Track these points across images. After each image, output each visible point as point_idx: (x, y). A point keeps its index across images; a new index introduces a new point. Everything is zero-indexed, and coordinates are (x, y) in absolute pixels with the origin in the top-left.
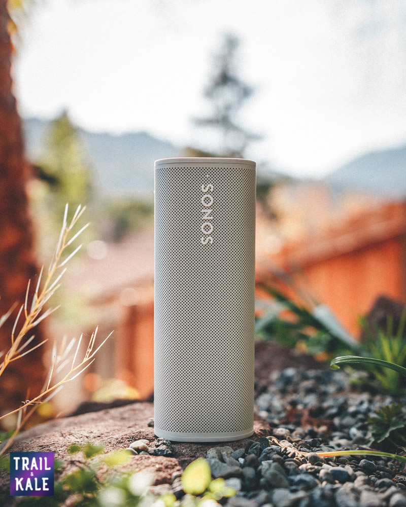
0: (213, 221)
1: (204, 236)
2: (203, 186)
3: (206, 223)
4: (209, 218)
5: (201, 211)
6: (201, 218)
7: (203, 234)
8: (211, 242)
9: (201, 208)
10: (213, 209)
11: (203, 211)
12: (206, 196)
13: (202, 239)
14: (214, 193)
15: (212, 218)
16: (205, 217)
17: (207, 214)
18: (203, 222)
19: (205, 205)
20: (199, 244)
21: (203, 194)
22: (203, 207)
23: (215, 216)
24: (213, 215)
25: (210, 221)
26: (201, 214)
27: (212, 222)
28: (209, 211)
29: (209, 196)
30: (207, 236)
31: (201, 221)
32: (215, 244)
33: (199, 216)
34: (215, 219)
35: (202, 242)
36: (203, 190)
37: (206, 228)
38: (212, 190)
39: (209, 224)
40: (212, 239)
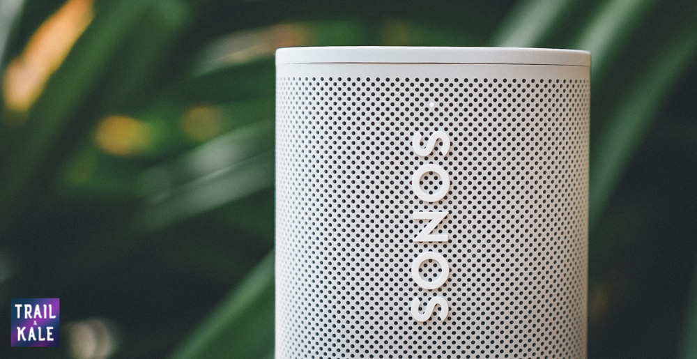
0: (450, 246)
1: (420, 294)
2: (417, 138)
3: (426, 255)
4: (437, 237)
5: (411, 217)
6: (411, 236)
7: (416, 290)
8: (443, 314)
9: (411, 207)
10: (450, 207)
11: (417, 215)
12: (426, 167)
13: (415, 303)
14: (451, 159)
15: (444, 237)
16: (424, 236)
17: (431, 226)
18: (416, 251)
20: (406, 318)
21: (417, 163)
22: (416, 202)
23: (455, 232)
24: (450, 227)
25: (440, 247)
26: (411, 226)
27: (445, 251)
29: (436, 168)
30: (430, 295)
31: (411, 246)
32: (454, 318)
33: (406, 231)
34: (455, 241)
35: (415, 313)
36: (416, 148)
37: (428, 268)
38: (445, 149)
39: (435, 255)
40: (445, 305)
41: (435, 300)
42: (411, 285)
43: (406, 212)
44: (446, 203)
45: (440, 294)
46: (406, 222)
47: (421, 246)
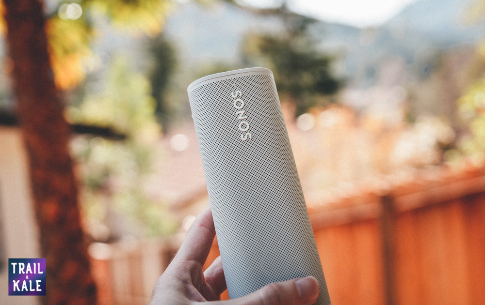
1: (243, 133)
2: (232, 93)
3: (242, 122)
4: (243, 118)
6: (237, 119)
7: (241, 132)
8: (250, 137)
9: (235, 111)
10: (246, 109)
11: (237, 113)
12: (237, 100)
13: (242, 136)
15: (246, 117)
16: (240, 118)
17: (241, 115)
18: (239, 122)
19: (238, 108)
21: (234, 100)
22: (236, 110)
23: (248, 115)
25: (245, 120)
26: (236, 116)
27: (247, 121)
28: (243, 112)
29: (239, 100)
30: (245, 133)
31: (237, 121)
32: (254, 138)
33: (235, 118)
34: (249, 118)
35: (243, 139)
36: (233, 96)
37: (243, 126)
38: (241, 95)
39: (244, 122)
40: (250, 135)
41: (247, 134)
42: (240, 131)
43: (234, 113)
44: (244, 108)
45: (248, 132)
46: (235, 115)
47: (240, 121)
